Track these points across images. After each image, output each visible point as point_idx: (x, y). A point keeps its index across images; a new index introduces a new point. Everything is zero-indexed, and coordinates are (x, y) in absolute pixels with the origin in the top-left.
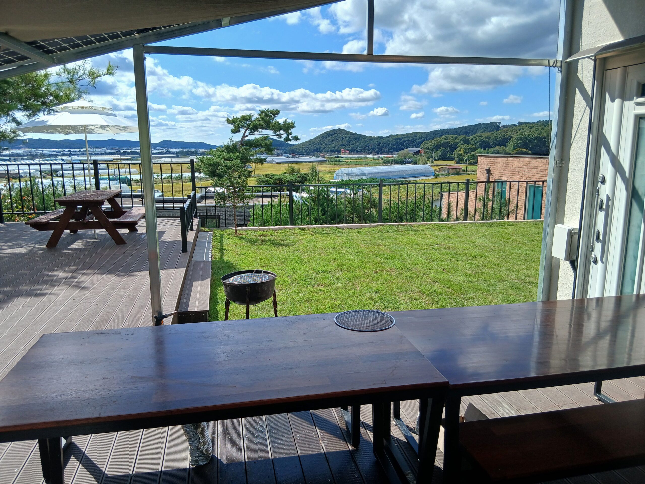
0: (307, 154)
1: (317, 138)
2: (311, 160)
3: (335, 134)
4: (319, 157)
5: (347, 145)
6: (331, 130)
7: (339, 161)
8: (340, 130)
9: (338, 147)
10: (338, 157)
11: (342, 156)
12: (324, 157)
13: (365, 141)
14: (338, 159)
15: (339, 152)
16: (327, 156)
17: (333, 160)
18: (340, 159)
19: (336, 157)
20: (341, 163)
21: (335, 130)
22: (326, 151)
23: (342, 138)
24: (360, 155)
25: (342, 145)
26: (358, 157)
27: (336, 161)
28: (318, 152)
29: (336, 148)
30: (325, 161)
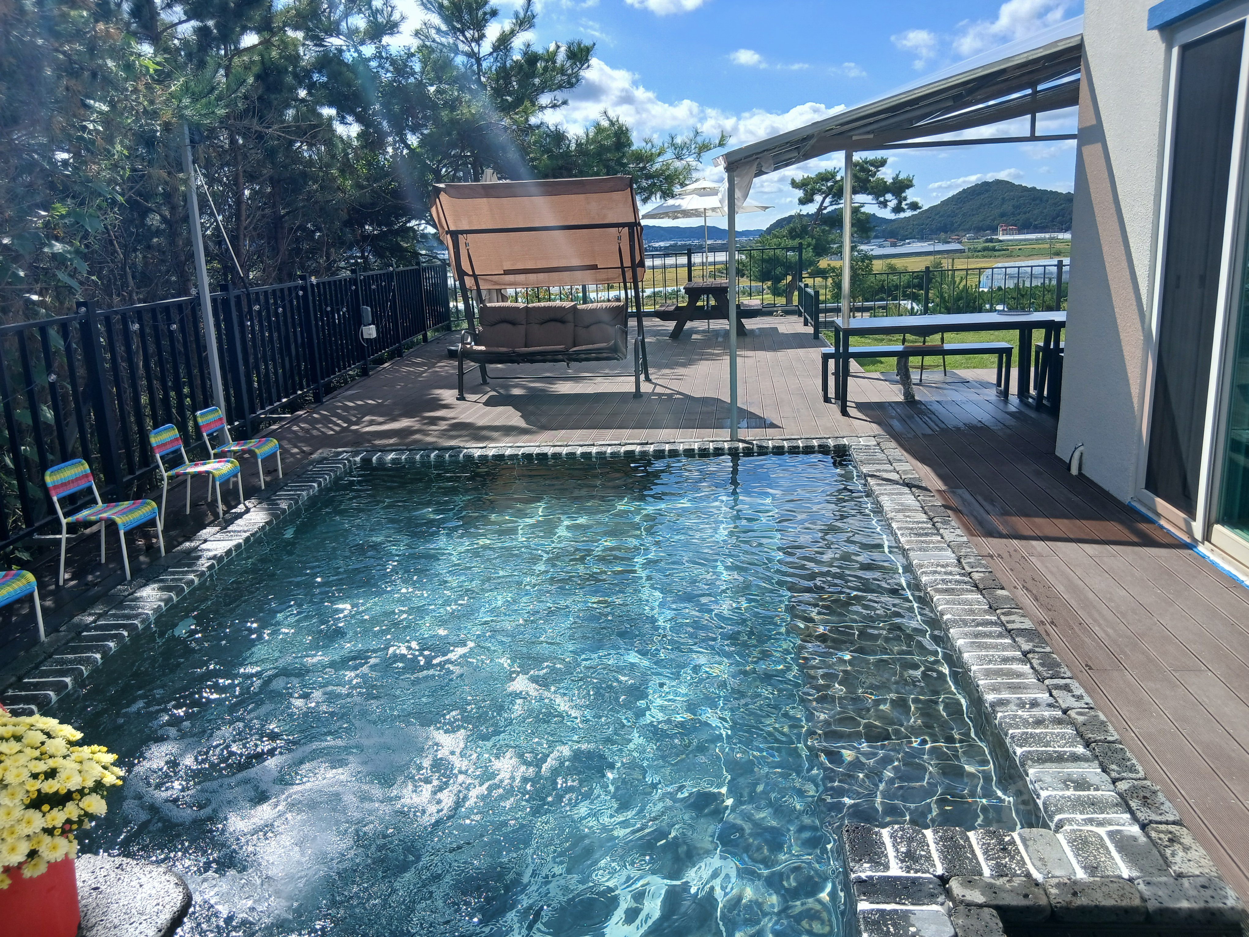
0: (922, 238)
1: (944, 203)
2: (931, 249)
3: (987, 191)
4: (949, 242)
5: (1013, 214)
6: (977, 185)
7: (994, 249)
8: (998, 182)
9: (993, 220)
10: (991, 241)
11: (1001, 238)
12: (960, 243)
13: (1055, 204)
14: (991, 245)
15: (995, 230)
16: (967, 241)
17: (980, 246)
18: (997, 245)
19: (987, 241)
20: (997, 253)
21: (986, 184)
22: (964, 230)
23: (1003, 199)
24: (1042, 235)
25: (1003, 215)
26: (1037, 240)
27: (985, 249)
28: (946, 232)
29: (988, 222)
30: (961, 251)
